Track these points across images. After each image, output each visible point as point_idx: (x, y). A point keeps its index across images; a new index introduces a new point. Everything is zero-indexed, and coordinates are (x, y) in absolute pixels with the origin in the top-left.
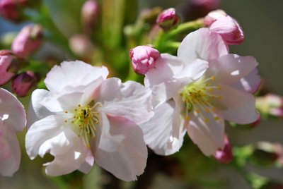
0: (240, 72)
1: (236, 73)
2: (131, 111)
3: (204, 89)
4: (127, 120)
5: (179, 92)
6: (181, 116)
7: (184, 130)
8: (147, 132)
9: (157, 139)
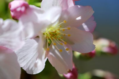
0: (82, 18)
1: (79, 18)
2: (9, 42)
3: (59, 30)
4: (7, 49)
5: (42, 32)
6: (43, 49)
7: (45, 58)
8: (21, 59)
9: (27, 63)
